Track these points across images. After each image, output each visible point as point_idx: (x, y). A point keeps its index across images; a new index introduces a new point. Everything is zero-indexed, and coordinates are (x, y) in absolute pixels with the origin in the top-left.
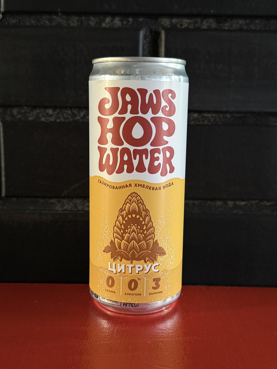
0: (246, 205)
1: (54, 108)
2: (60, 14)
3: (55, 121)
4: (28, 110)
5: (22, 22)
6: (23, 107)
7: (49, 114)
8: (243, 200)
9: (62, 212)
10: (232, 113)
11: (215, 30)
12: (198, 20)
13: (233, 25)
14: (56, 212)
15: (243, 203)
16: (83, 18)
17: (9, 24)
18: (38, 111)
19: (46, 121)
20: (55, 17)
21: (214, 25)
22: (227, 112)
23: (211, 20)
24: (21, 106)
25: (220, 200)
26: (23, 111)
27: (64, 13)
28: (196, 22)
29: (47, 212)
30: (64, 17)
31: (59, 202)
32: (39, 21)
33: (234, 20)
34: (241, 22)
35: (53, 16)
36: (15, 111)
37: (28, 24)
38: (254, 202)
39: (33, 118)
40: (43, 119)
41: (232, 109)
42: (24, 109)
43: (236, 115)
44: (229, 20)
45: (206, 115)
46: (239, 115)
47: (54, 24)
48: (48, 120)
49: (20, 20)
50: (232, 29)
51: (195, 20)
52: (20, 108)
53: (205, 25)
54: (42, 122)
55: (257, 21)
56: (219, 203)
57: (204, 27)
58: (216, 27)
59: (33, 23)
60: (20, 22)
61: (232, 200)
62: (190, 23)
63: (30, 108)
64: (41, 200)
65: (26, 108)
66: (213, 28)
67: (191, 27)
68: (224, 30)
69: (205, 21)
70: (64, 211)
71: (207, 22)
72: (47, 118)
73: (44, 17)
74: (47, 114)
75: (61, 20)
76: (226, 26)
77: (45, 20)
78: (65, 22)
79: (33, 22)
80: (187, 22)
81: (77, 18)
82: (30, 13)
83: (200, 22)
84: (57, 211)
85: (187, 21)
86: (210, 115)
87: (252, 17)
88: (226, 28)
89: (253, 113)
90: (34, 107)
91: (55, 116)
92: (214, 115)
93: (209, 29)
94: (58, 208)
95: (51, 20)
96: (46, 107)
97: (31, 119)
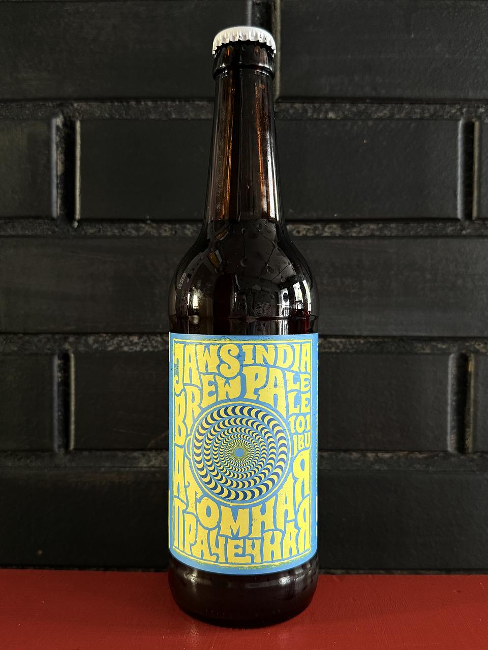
0: (392, 457)
1: (141, 334)
2: (149, 222)
3: (141, 350)
4: (107, 338)
5: (102, 231)
6: (101, 334)
7: (134, 342)
8: (387, 452)
9: (148, 469)
10: (365, 337)
11: (341, 237)
12: (319, 226)
13: (363, 231)
14: (139, 469)
15: (387, 455)
16: (177, 226)
17: (86, 233)
18: (120, 339)
19: (130, 351)
20: (144, 225)
21: (338, 232)
22: (359, 337)
23: (335, 226)
24: (98, 333)
25: (356, 451)
26: (101, 339)
27: (153, 221)
28: (316, 229)
29: (128, 469)
30: (154, 225)
31: (144, 455)
32: (123, 230)
33: (364, 225)
34: (372, 226)
35: (141, 225)
36: (91, 340)
37: (109, 234)
38: (401, 454)
39: (113, 346)
40: (126, 349)
41: (365, 333)
42: (102, 336)
43: (372, 340)
44: (357, 225)
45: (333, 340)
46: (376, 340)
47: (141, 233)
48: (132, 349)
49: (100, 229)
50: (361, 235)
51: (315, 225)
52: (97, 335)
53: (327, 232)
54: (125, 352)
55: (393, 225)
56: (355, 455)
57: (326, 234)
58: (341, 234)
59: (115, 232)
60: (99, 231)
61: (372, 451)
62: (309, 229)
63: (110, 335)
64: (120, 454)
65: (104, 335)
66: (337, 235)
67: (310, 234)
68: (352, 237)
69: (327, 226)
70: (150, 467)
71: (330, 228)
72: (131, 347)
73: (129, 226)
74: (131, 342)
75: (150, 229)
76: (354, 232)
77: (131, 230)
78: (155, 231)
79: (117, 231)
80: (305, 229)
81: (170, 226)
82: (112, 221)
83: (321, 228)
84: (141, 468)
85: (305, 227)
86: (338, 340)
87: (387, 221)
88: (354, 235)
89: (394, 337)
90: (115, 334)
91: (141, 344)
92: (343, 340)
93: (333, 237)
94: (143, 464)
95: (137, 230)
96: (130, 334)
97: (110, 349)
